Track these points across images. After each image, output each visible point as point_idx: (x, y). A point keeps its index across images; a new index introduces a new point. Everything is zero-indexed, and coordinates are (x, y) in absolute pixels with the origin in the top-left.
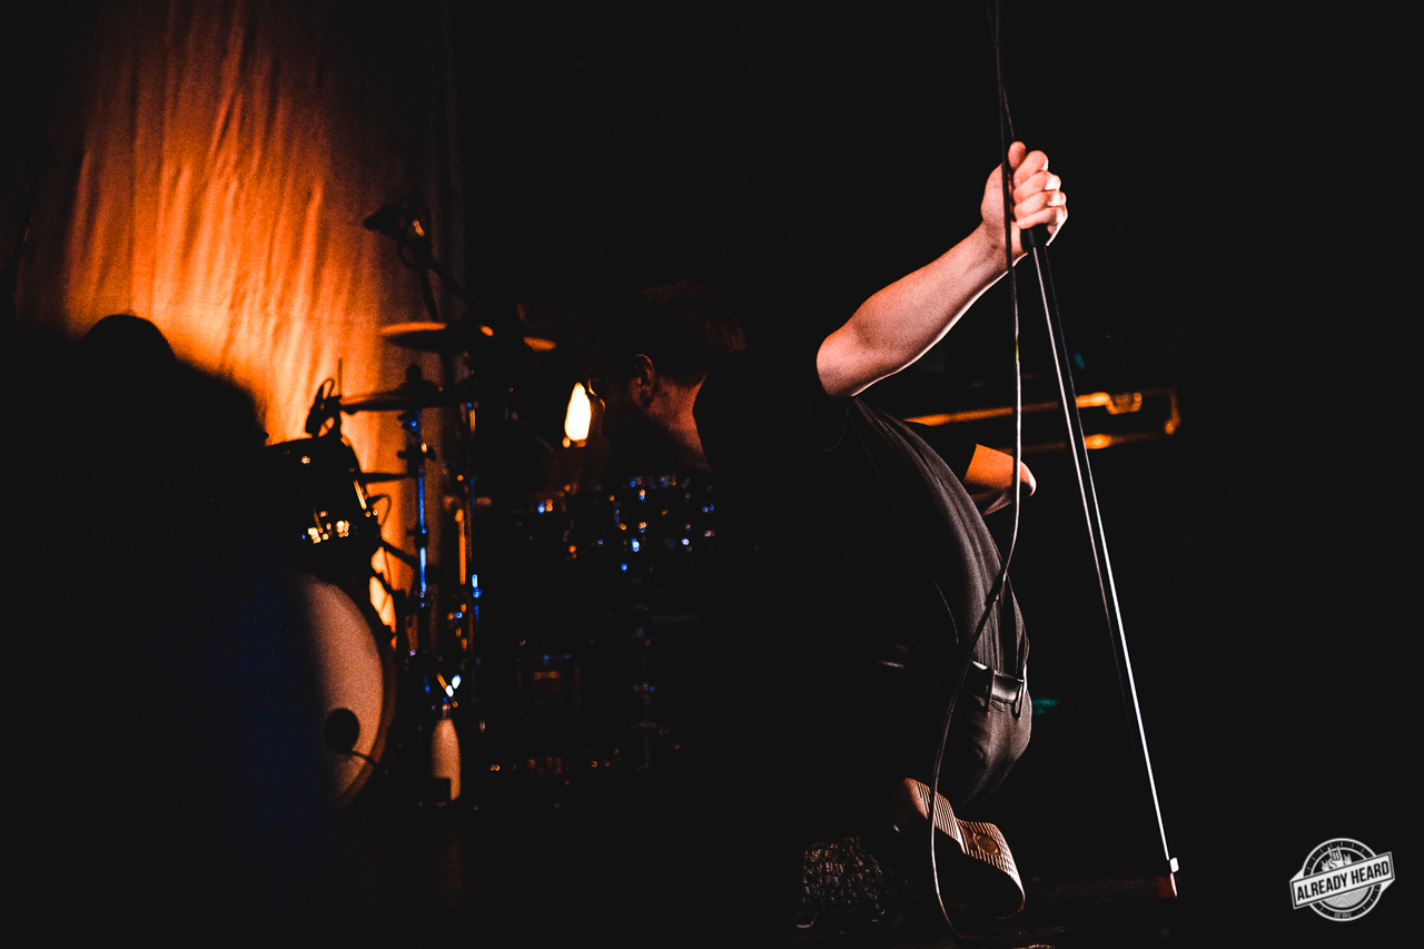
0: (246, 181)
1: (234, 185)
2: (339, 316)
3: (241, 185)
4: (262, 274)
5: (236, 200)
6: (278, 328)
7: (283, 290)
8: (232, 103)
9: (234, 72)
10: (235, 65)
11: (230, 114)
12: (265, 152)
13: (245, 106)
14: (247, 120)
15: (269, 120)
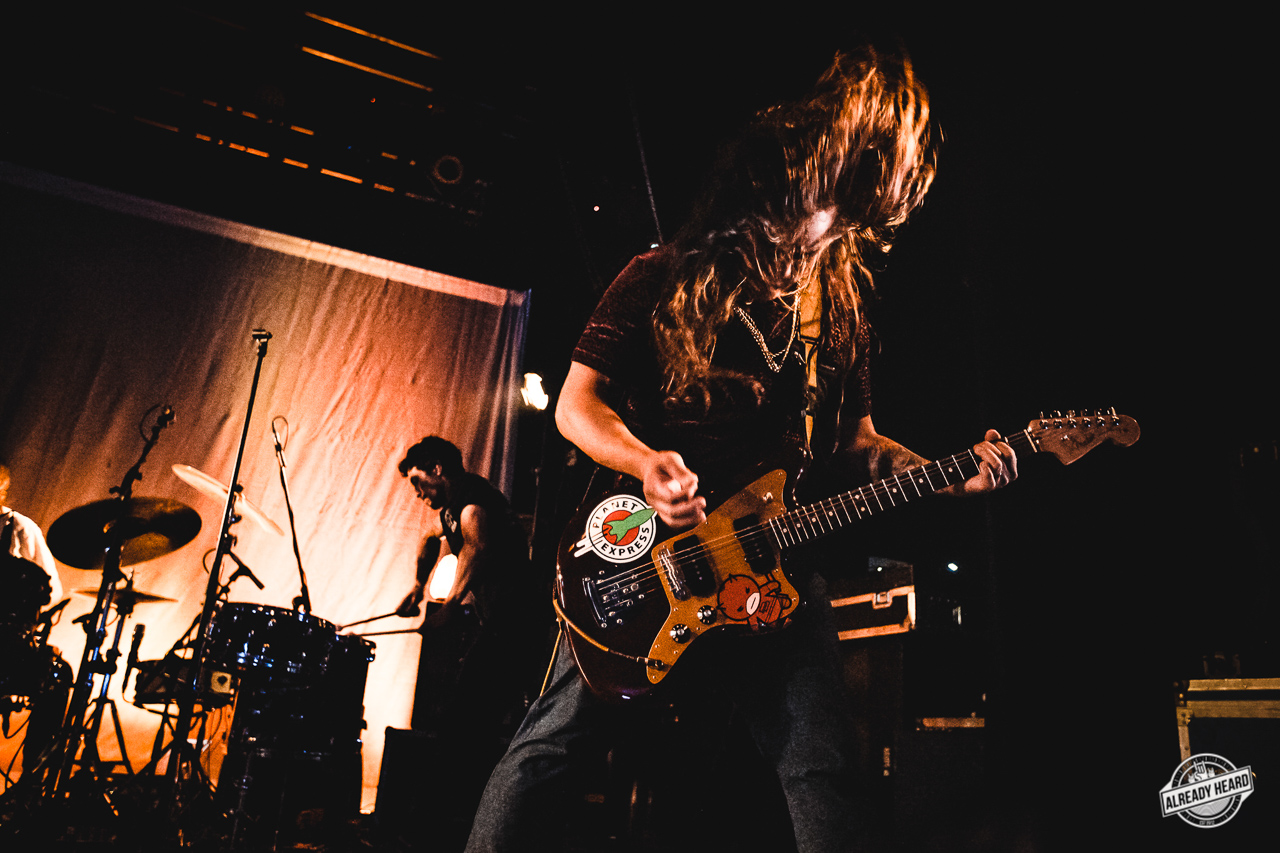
0: (346, 438)
1: (337, 440)
2: (401, 523)
3: (342, 439)
4: (347, 493)
5: (336, 451)
6: (352, 528)
7: (362, 505)
8: (345, 392)
9: (350, 374)
10: (352, 370)
11: (342, 398)
12: (364, 421)
13: (354, 394)
14: (354, 402)
15: (371, 403)
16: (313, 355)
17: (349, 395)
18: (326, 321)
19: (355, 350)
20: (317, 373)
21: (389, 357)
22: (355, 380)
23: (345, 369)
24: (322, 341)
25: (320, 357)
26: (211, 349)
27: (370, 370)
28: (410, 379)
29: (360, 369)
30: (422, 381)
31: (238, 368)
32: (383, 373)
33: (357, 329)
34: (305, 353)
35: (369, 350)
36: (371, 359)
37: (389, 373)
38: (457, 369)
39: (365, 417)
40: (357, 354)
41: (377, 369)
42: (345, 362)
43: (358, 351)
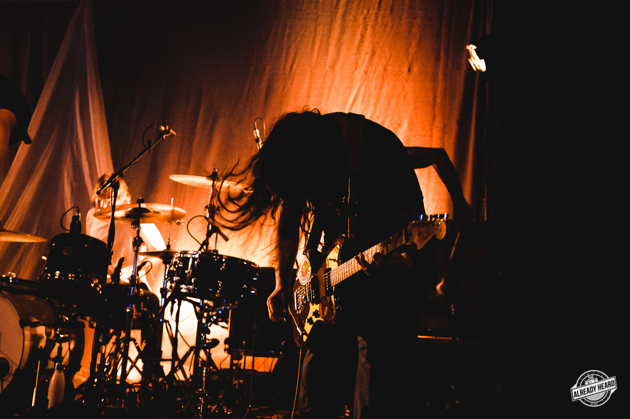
8: (359, 89)
9: (361, 75)
10: (362, 72)
11: (357, 94)
12: (375, 109)
13: (365, 90)
14: (366, 96)
15: (378, 95)
16: (333, 68)
17: (362, 91)
18: (339, 39)
19: (363, 57)
20: (337, 80)
21: (388, 57)
22: (365, 79)
23: (357, 73)
24: (338, 55)
25: (338, 68)
26: (266, 77)
27: (375, 70)
28: (406, 69)
29: (368, 70)
30: (415, 69)
31: (284, 87)
32: (385, 69)
33: (362, 41)
34: (327, 67)
35: (373, 54)
36: (375, 60)
37: (389, 68)
38: (442, 53)
39: (375, 105)
40: (365, 58)
41: (380, 68)
42: (356, 68)
43: (365, 56)
